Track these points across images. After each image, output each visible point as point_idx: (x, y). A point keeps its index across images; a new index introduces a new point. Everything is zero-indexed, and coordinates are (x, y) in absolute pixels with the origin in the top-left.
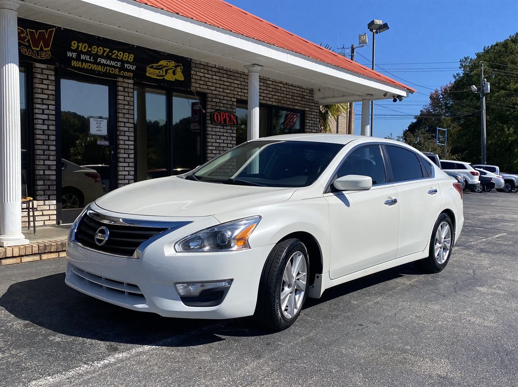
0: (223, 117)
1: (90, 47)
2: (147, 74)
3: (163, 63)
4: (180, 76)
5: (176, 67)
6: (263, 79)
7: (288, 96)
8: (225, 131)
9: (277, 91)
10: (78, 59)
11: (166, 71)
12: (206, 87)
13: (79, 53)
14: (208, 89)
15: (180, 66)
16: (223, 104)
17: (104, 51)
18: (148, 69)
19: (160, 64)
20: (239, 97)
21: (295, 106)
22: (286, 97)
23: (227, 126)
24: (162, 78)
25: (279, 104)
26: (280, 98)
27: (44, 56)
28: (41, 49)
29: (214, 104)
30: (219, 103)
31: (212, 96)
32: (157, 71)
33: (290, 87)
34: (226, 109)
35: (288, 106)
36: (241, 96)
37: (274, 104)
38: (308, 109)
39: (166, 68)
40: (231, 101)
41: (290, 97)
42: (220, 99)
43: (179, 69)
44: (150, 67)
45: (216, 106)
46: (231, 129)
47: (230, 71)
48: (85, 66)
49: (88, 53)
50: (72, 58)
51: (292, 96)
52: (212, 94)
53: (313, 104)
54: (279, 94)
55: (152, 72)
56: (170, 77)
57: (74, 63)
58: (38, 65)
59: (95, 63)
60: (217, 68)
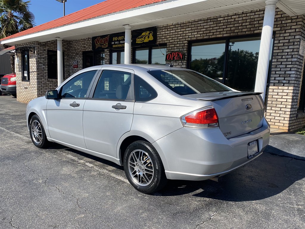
0: (173, 55)
1: (118, 38)
2: (137, 42)
3: (143, 34)
4: (151, 38)
5: (149, 34)
6: (214, 19)
7: (244, 24)
8: (177, 64)
9: (229, 23)
10: (115, 44)
11: (145, 38)
12: (166, 39)
13: (115, 41)
14: (167, 40)
15: (152, 32)
16: (177, 47)
17: (122, 37)
18: (137, 39)
19: (142, 35)
20: (190, 39)
21: (254, 31)
22: (242, 26)
23: (178, 61)
24: (143, 42)
25: (231, 34)
26: (232, 29)
27: (107, 46)
28: (106, 44)
29: (171, 48)
30: (174, 46)
31: (169, 44)
32: (141, 39)
33: (248, 15)
34: (178, 50)
35: (244, 33)
36: (191, 38)
37: (225, 35)
38: (279, 29)
39: (144, 37)
40: (183, 43)
41: (247, 24)
42: (174, 44)
43: (151, 34)
44: (138, 38)
45: (172, 49)
46: (181, 62)
47: (183, 24)
48: (116, 46)
49: (117, 41)
50: (113, 44)
51: (250, 22)
52: (169, 42)
53: (290, 21)
54: (231, 26)
55: (139, 41)
56: (146, 40)
57: (114, 46)
58: (105, 50)
59: (119, 44)
60: (173, 25)
